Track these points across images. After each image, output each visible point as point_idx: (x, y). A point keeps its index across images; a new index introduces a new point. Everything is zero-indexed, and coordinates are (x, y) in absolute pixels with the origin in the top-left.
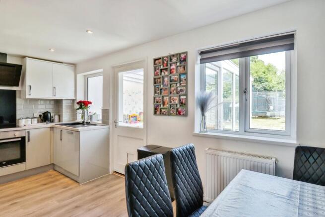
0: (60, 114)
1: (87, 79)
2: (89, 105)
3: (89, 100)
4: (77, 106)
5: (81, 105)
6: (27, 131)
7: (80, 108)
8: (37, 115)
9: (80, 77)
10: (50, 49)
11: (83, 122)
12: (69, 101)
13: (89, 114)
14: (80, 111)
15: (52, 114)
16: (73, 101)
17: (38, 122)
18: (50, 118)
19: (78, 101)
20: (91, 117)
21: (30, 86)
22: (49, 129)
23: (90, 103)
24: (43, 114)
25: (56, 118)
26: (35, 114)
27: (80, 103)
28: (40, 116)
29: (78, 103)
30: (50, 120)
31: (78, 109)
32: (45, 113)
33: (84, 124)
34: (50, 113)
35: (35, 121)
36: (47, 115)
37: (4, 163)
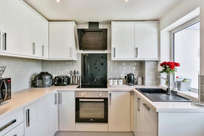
0: (143, 76)
1: (174, 34)
2: (176, 68)
3: (176, 61)
4: (161, 69)
5: (166, 68)
7: (165, 71)
8: (123, 76)
9: (164, 33)
11: (167, 89)
12: (153, 63)
13: (176, 80)
14: (164, 75)
15: (135, 76)
16: (157, 62)
17: (123, 84)
18: (134, 80)
19: (162, 62)
20: (179, 84)
21: (115, 48)
22: (129, 93)
23: (177, 65)
24: (127, 75)
25: (140, 80)
26: (121, 76)
27: (164, 64)
28: (126, 77)
29: (162, 65)
30: (134, 82)
31: (162, 72)
32: (129, 74)
33: (169, 93)
34: (133, 75)
35: (121, 82)
36: (131, 77)
37: (92, 120)
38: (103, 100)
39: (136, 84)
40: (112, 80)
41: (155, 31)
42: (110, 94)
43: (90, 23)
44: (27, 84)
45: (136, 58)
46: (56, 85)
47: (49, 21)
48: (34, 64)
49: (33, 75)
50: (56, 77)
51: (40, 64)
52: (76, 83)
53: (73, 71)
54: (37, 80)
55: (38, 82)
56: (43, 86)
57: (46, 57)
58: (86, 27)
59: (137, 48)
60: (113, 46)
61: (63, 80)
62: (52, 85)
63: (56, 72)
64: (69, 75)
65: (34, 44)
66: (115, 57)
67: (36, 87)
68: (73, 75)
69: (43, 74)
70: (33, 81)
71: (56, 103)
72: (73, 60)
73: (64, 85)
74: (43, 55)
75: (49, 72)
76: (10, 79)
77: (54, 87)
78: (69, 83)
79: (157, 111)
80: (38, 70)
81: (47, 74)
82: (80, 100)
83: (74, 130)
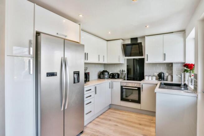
6: (141, 84)
8: (156, 74)
10: (146, 26)
12: (180, 64)
15: (165, 75)
17: (156, 80)
18: (164, 77)
21: (147, 55)
26: (155, 74)
28: (158, 75)
32: (160, 73)
33: (181, 86)
34: (163, 73)
35: (154, 78)
36: (161, 75)
37: (130, 100)
38: (137, 89)
39: (167, 80)
40: (147, 77)
41: (182, 39)
42: (142, 85)
43: (132, 39)
44: (96, 77)
45: (164, 61)
46: (111, 78)
47: (107, 41)
48: (100, 66)
49: (100, 72)
50: (111, 74)
51: (103, 66)
52: (123, 77)
53: (122, 70)
54: (101, 75)
55: (102, 76)
56: (104, 78)
57: (106, 62)
58: (129, 42)
59: (165, 54)
60: (146, 53)
61: (115, 75)
62: (109, 78)
63: (112, 71)
64: (119, 73)
65: (99, 56)
66: (147, 60)
67: (100, 78)
68: (121, 73)
69: (104, 71)
70: (99, 75)
71: (110, 88)
72: (121, 63)
73: (115, 78)
74: (104, 61)
75: (108, 71)
76: (89, 73)
77: (110, 79)
78: (118, 78)
79: (155, 92)
80: (102, 69)
81: (106, 71)
82: (123, 87)
83: (120, 105)
